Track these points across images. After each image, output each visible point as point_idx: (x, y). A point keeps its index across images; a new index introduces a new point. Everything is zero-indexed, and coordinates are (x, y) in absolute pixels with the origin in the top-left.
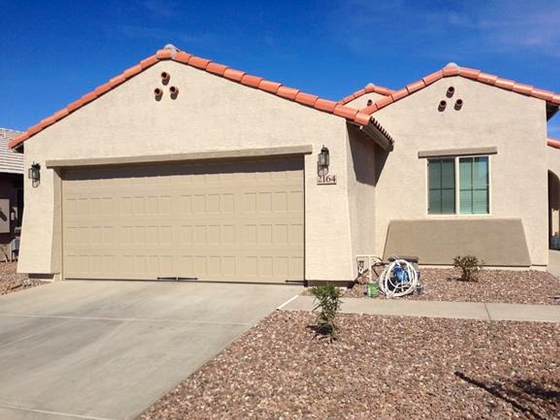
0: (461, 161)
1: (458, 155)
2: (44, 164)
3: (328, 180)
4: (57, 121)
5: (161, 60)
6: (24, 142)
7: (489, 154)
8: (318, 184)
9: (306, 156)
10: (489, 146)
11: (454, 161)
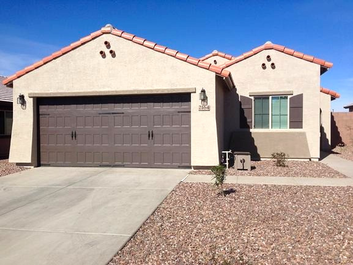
0: (273, 98)
1: (271, 95)
2: (27, 95)
3: (205, 108)
4: (36, 68)
5: (104, 33)
6: (13, 81)
7: (288, 95)
8: (199, 111)
9: (192, 94)
10: (288, 90)
11: (268, 98)
